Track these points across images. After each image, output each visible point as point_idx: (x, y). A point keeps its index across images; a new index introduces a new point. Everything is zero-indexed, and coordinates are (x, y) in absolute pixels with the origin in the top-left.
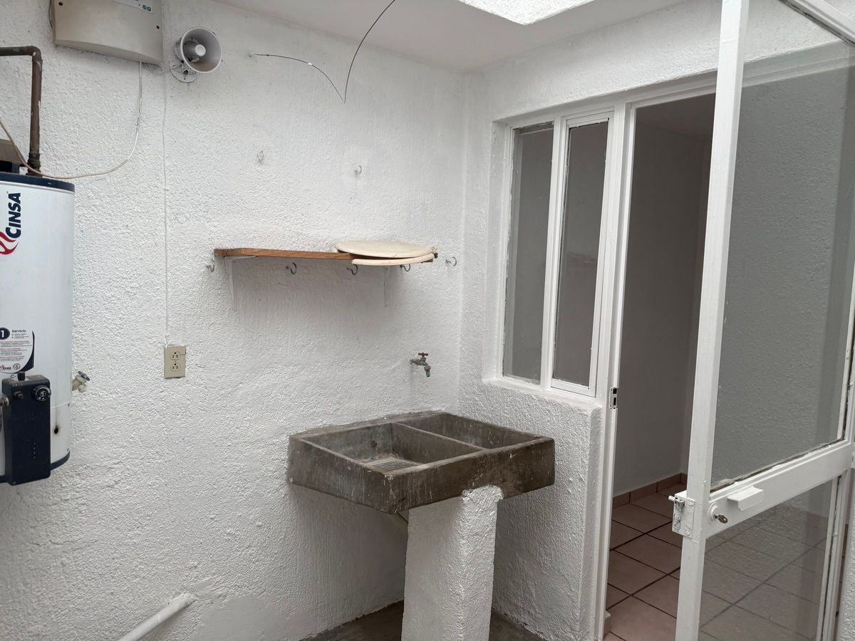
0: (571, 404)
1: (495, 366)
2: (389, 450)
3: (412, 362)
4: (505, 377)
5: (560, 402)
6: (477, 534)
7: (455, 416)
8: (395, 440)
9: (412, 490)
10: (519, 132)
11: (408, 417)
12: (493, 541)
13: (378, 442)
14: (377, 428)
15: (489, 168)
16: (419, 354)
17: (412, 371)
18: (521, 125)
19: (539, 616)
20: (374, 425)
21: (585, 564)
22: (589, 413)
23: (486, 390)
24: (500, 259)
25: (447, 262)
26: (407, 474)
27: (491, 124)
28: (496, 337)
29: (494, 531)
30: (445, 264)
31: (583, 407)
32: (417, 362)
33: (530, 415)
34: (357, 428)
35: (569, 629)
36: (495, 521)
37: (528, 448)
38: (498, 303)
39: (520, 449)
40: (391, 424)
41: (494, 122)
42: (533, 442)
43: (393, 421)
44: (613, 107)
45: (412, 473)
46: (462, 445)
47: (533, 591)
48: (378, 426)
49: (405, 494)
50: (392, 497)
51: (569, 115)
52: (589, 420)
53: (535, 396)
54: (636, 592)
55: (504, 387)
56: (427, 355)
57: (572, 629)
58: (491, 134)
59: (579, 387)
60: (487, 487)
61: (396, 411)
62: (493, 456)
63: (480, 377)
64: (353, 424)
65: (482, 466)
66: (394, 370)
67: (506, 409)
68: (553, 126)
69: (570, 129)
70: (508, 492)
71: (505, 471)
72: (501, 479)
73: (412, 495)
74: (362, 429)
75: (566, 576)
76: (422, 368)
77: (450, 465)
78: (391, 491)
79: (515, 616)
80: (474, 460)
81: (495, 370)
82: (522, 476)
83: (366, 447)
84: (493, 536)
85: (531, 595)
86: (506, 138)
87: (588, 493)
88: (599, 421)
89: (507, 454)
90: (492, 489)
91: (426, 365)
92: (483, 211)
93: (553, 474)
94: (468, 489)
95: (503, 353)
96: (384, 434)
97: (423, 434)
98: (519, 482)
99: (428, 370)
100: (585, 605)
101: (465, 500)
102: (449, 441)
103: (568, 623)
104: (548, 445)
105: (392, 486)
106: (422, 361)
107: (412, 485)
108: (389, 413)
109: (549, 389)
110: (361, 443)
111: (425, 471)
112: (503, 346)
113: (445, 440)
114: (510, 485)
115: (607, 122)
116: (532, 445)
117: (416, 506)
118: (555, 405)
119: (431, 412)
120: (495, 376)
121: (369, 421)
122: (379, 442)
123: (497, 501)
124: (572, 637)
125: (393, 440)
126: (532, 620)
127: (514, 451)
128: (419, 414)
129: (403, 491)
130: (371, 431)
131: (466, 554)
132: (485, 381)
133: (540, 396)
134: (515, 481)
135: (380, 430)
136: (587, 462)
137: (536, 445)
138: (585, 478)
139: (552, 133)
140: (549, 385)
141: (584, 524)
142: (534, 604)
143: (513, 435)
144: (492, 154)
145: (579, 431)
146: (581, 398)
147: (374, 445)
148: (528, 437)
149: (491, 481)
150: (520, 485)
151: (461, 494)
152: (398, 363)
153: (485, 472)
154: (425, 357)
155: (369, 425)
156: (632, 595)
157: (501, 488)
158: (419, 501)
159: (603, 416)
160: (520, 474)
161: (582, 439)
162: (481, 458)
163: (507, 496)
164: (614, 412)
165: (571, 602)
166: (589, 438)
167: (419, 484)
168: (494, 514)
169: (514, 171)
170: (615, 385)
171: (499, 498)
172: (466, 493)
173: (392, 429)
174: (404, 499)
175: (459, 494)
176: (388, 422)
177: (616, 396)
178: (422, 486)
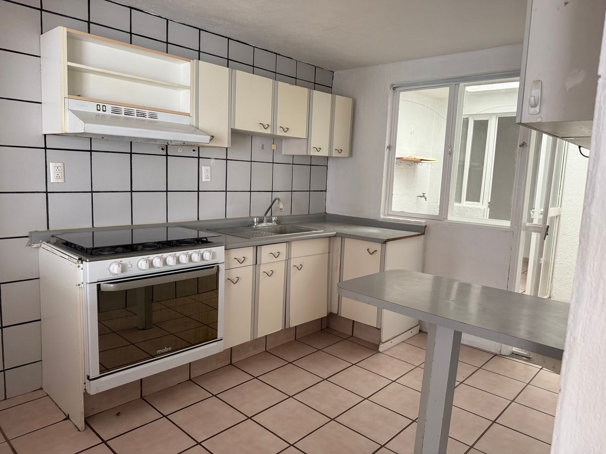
3: (418, 196)
16: (422, 194)
22: (483, 209)
31: (478, 208)
32: (421, 197)
59: (476, 203)
99: (426, 199)
159: (486, 210)
164: (489, 209)
170: (489, 201)
177: (489, 204)
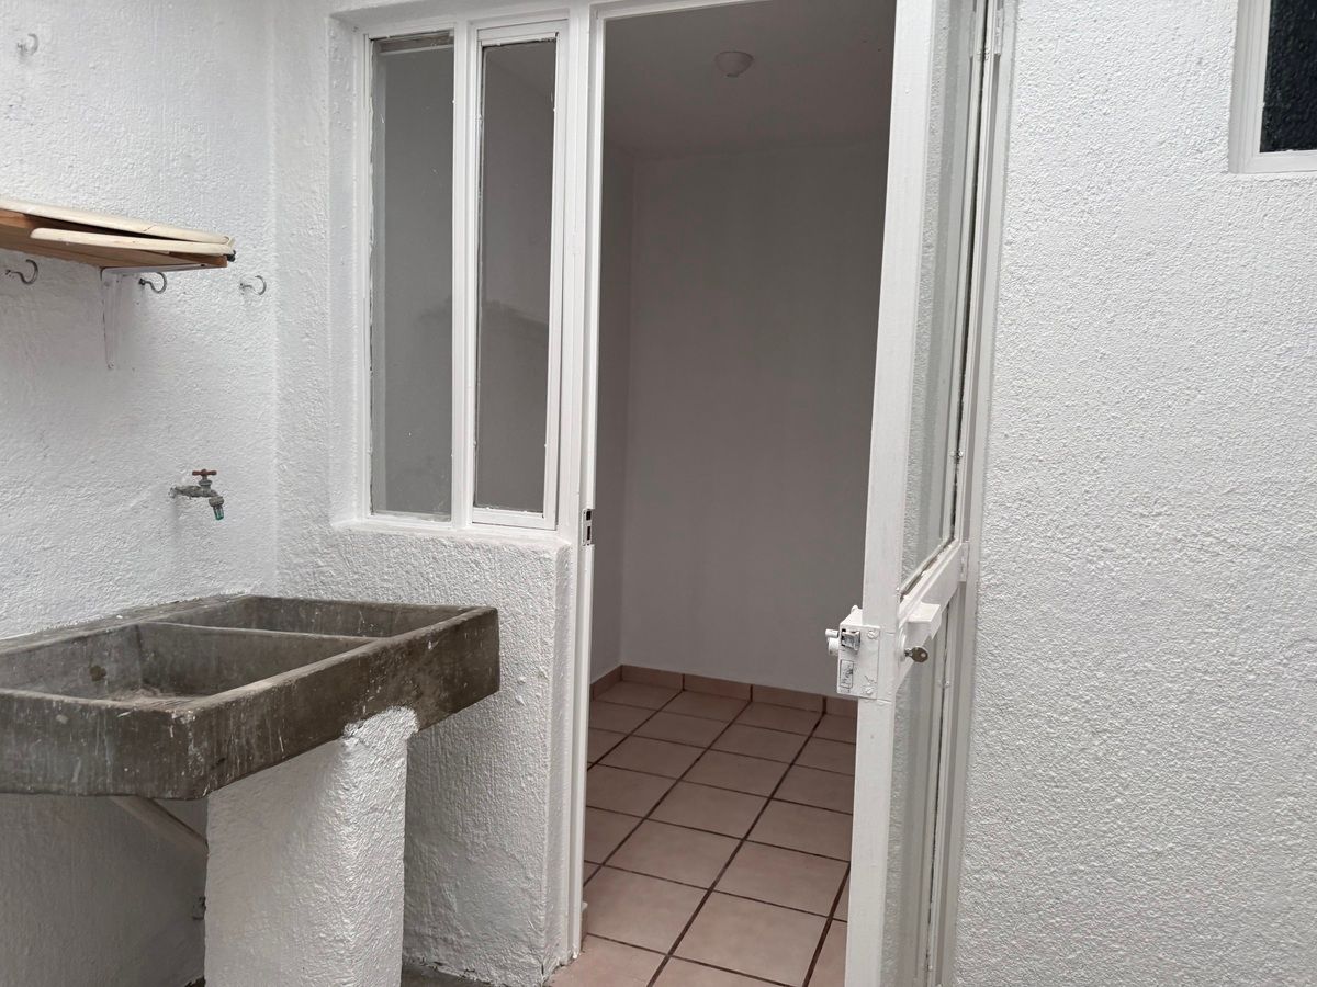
0: (518, 544)
1: (355, 496)
2: (135, 683)
3: (178, 491)
4: (377, 516)
5: (498, 543)
6: (374, 809)
7: (278, 600)
8: (150, 658)
9: (239, 737)
10: (381, 45)
11: (173, 610)
12: (402, 817)
13: (107, 669)
14: (103, 638)
15: (327, 103)
16: (195, 473)
17: (177, 513)
18: (387, 31)
19: (466, 941)
20: (92, 632)
21: (551, 825)
22: (553, 555)
23: (343, 544)
24: (355, 287)
25: (243, 286)
26: (227, 703)
27: (327, 20)
28: (355, 440)
29: (403, 797)
30: (238, 291)
31: (540, 546)
32: (191, 492)
33: (438, 576)
34: (53, 640)
35: (525, 949)
36: (404, 777)
37: (457, 628)
38: (355, 373)
39: (445, 631)
40: (137, 627)
41: (334, 16)
42: (464, 617)
43: (140, 621)
44: (567, 11)
45: (237, 701)
46: (323, 640)
47: (453, 899)
48: (104, 633)
49: (224, 749)
50: (196, 760)
51: (483, 21)
52: (553, 567)
53: (448, 539)
54: (608, 859)
55: (380, 531)
56: (214, 473)
57: (532, 947)
58: (327, 37)
59: (525, 517)
60: (390, 712)
61: (145, 601)
62: (397, 648)
63: (327, 519)
64: (41, 633)
65: (380, 671)
66: (135, 510)
67: (387, 573)
68: (452, 41)
69: (484, 48)
70: (426, 717)
71: (421, 676)
72: (414, 693)
73: (241, 747)
74: (67, 642)
75: (518, 857)
76: (203, 501)
77: (318, 676)
78: (191, 746)
79: (418, 955)
80: (364, 661)
81: (354, 504)
82: (449, 682)
83: (80, 682)
84: (402, 807)
85: (449, 907)
86: (355, 54)
87: (554, 695)
88: (567, 569)
89: (423, 642)
90: (399, 714)
91: (210, 494)
92: (317, 189)
93: (497, 671)
94: (354, 722)
95: (369, 470)
96: (120, 648)
97: (223, 634)
98: (445, 695)
99: (217, 506)
100: (553, 898)
101: (350, 743)
102: (289, 637)
103: (525, 939)
104: (487, 621)
105: (195, 734)
106: (203, 486)
107: (239, 729)
108: (128, 605)
109: (468, 526)
110: (65, 673)
111: (268, 692)
112: (369, 456)
113: (280, 637)
114: (430, 702)
115: (554, 41)
116: (464, 622)
117: (251, 772)
118: (488, 550)
119: (222, 598)
120: (355, 514)
121: (81, 626)
122: (111, 669)
123: (407, 736)
124: (534, 961)
125: (143, 659)
126: (452, 953)
127: (435, 636)
128: (196, 603)
129: (220, 745)
130: (90, 644)
131: (354, 854)
132: (337, 524)
133: (458, 538)
134: (438, 693)
135: (110, 642)
136: (551, 642)
137: (470, 620)
138: (549, 671)
139: (450, 55)
140: (468, 521)
141: (548, 753)
142: (455, 923)
143: (413, 615)
144: (331, 79)
145: (536, 591)
146: (531, 534)
147: (98, 675)
148: (446, 612)
149: (396, 700)
150: (446, 700)
151: (342, 734)
152: (144, 496)
153: (383, 683)
154: (209, 477)
155: (86, 633)
156: (604, 864)
157: (416, 710)
158: (257, 759)
159: (573, 558)
160: (445, 679)
161: (542, 603)
162: (376, 656)
163: (425, 724)
164: (589, 550)
165: (527, 899)
166: (554, 599)
167: (256, 723)
168: (403, 764)
169: (375, 120)
170: (590, 505)
171: (412, 730)
172: (351, 729)
173: (139, 637)
174: (223, 760)
175: (337, 733)
176: (130, 623)
177: (589, 523)
178: (261, 726)
